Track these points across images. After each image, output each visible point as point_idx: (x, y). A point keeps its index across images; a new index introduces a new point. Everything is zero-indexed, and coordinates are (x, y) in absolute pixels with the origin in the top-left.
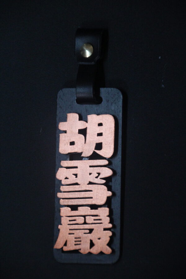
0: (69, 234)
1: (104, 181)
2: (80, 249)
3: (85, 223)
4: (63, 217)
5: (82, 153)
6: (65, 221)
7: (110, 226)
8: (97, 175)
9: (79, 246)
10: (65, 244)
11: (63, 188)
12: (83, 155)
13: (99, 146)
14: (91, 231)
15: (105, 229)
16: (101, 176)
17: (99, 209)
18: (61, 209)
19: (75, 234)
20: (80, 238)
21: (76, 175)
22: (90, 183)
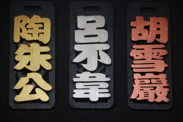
0: (141, 90)
1: (162, 58)
2: (148, 99)
3: (151, 83)
4: (135, 79)
5: (147, 40)
6: (137, 82)
7: (168, 85)
8: (158, 54)
9: (147, 97)
10: (138, 96)
11: (135, 62)
12: (148, 42)
13: (158, 36)
14: (155, 88)
15: (164, 87)
16: (160, 55)
17: (159, 74)
18: (134, 74)
19: (144, 90)
20: (148, 92)
21: (143, 54)
22: (153, 59)
